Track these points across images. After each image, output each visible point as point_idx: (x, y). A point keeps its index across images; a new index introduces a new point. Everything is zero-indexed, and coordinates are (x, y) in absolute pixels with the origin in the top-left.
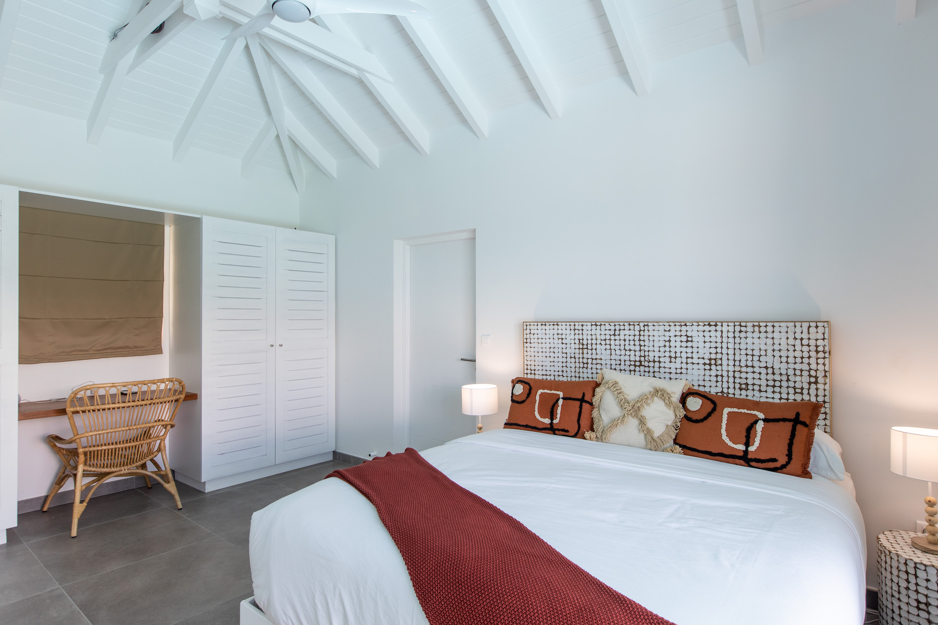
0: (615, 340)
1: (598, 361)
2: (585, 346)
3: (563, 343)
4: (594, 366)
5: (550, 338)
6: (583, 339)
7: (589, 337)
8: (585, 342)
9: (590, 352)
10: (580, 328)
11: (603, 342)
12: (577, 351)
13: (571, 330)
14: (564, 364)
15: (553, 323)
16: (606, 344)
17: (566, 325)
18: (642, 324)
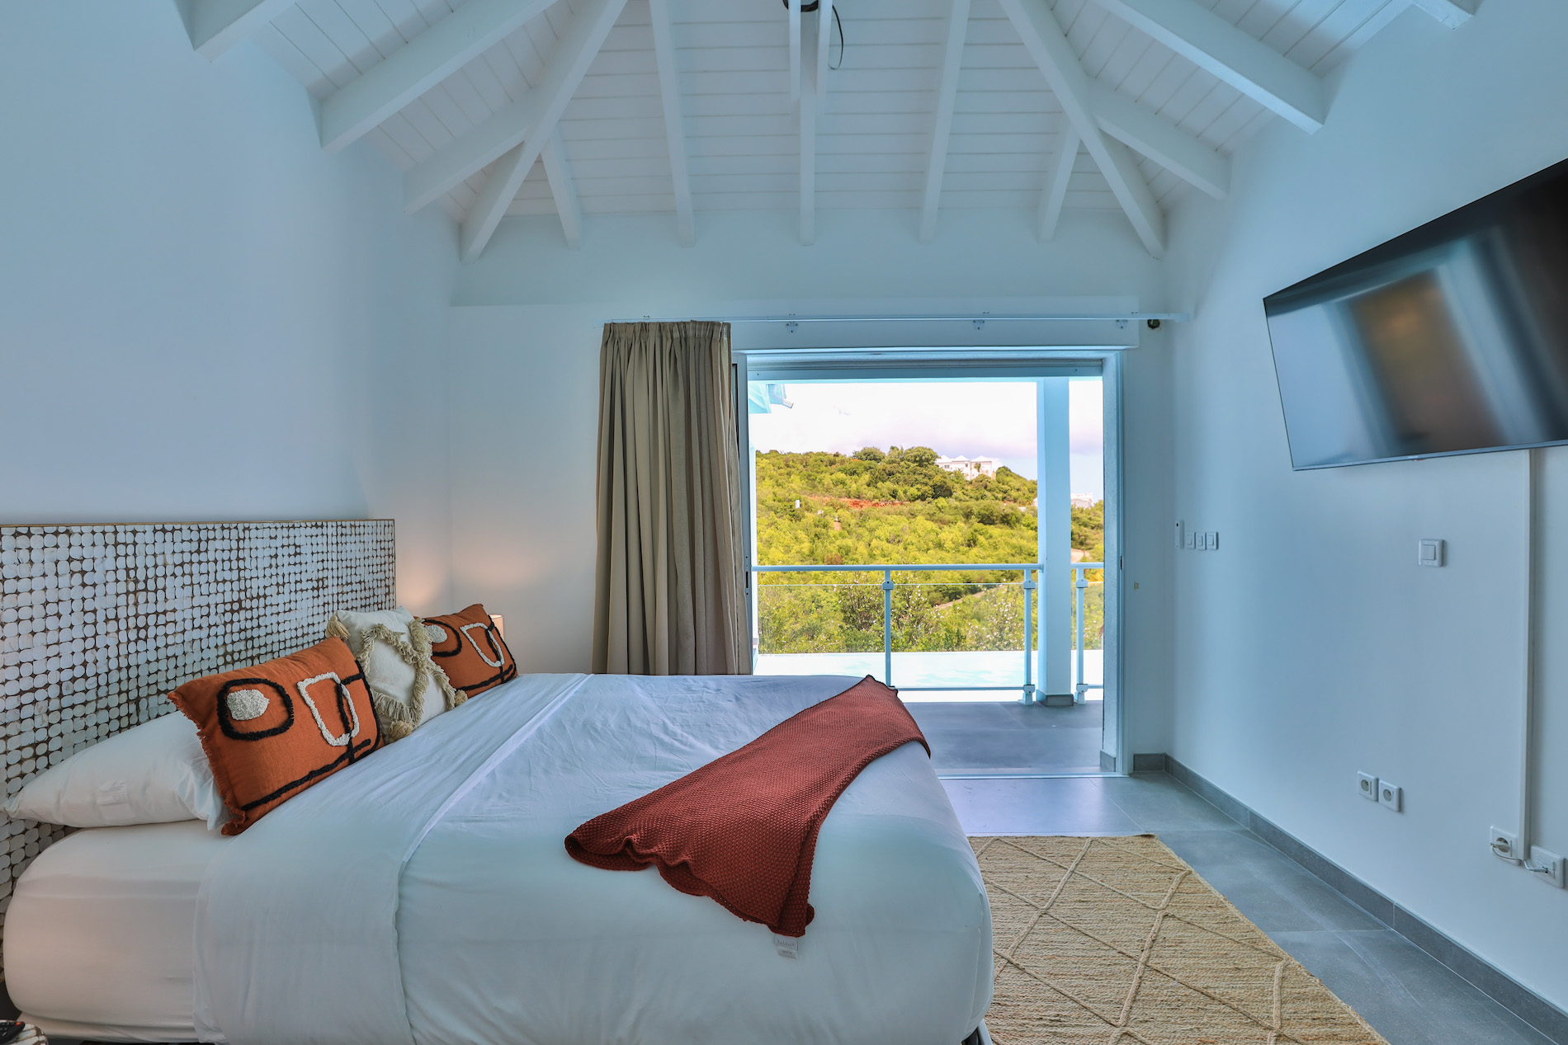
0: (200, 563)
1: (170, 617)
2: (141, 586)
3: (84, 585)
4: (161, 631)
5: (44, 575)
6: (136, 568)
7: (150, 562)
8: (141, 575)
9: (151, 596)
10: (130, 538)
11: (178, 571)
12: (122, 600)
13: (106, 545)
14: (89, 644)
15: (54, 529)
16: (184, 575)
17: (93, 533)
18: (241, 527)
